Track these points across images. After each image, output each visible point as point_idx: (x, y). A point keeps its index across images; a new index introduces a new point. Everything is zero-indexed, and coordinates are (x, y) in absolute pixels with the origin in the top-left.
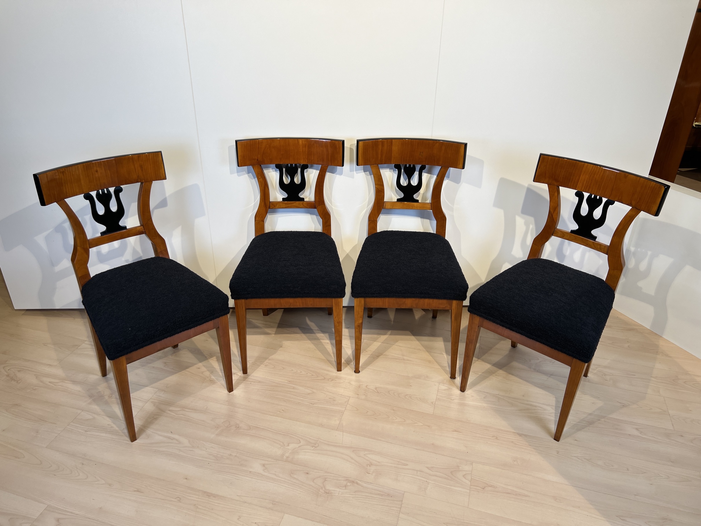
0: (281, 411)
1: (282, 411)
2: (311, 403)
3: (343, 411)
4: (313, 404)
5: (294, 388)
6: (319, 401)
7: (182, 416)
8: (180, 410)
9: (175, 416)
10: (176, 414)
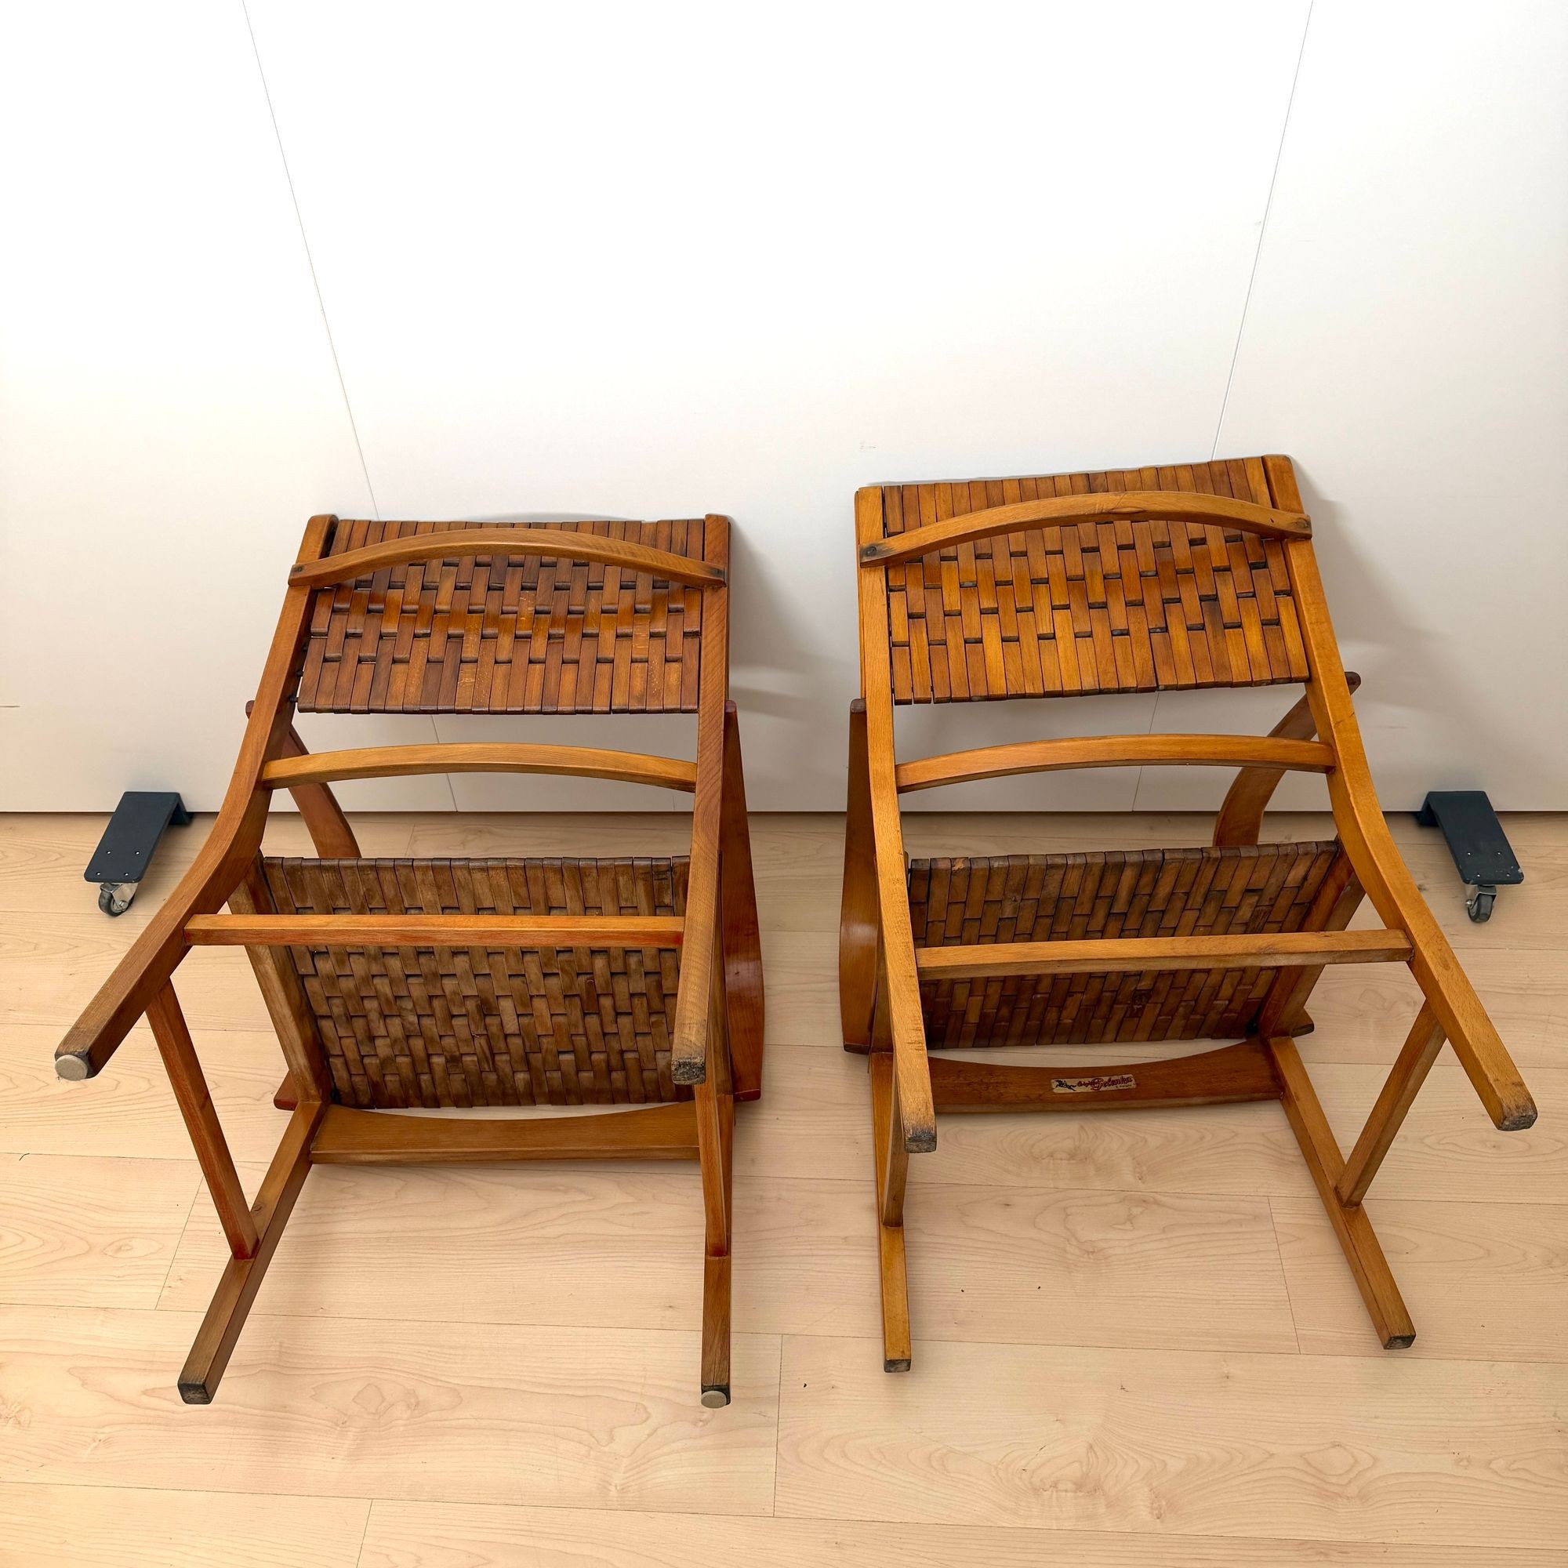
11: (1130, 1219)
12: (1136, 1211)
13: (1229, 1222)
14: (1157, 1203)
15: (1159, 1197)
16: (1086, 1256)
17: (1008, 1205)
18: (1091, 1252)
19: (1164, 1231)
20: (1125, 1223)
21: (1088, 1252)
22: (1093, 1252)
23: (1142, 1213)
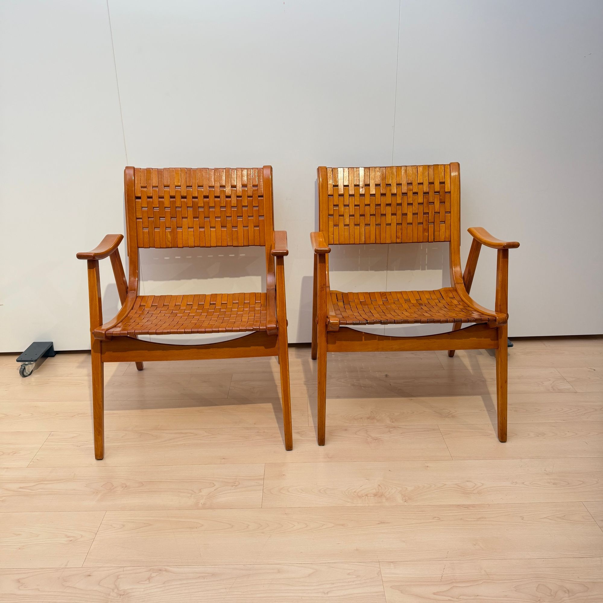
11: (390, 431)
12: (391, 429)
13: (424, 431)
14: (398, 427)
15: (400, 426)
16: (374, 440)
17: (346, 430)
18: (376, 439)
19: (402, 434)
20: (388, 432)
21: (375, 439)
22: (377, 439)
23: (393, 430)
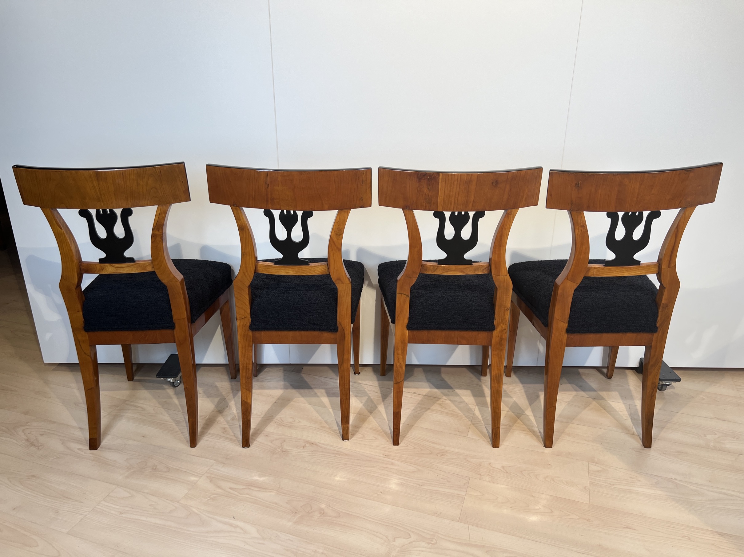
0: (378, 493)
1: (381, 493)
2: (417, 484)
3: (464, 496)
4: (421, 486)
5: (392, 464)
6: (428, 481)
7: (247, 496)
8: (245, 489)
9: (237, 495)
10: (240, 494)
